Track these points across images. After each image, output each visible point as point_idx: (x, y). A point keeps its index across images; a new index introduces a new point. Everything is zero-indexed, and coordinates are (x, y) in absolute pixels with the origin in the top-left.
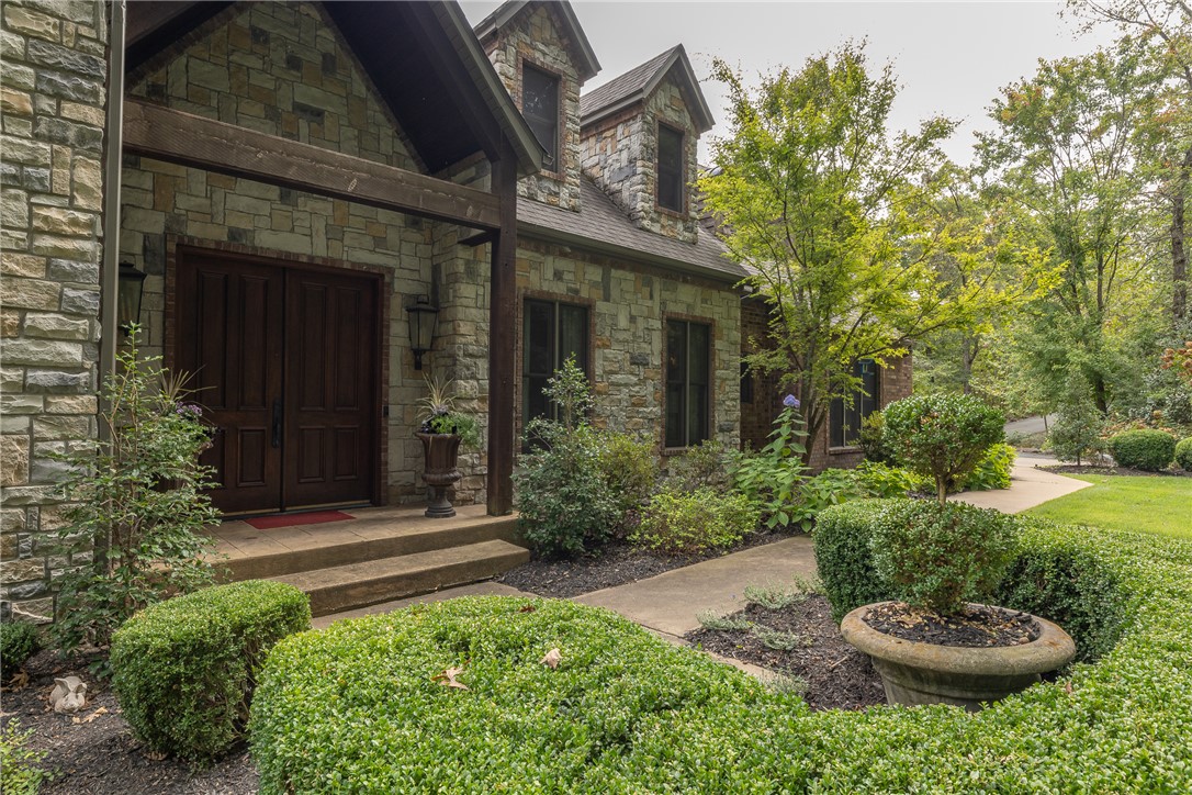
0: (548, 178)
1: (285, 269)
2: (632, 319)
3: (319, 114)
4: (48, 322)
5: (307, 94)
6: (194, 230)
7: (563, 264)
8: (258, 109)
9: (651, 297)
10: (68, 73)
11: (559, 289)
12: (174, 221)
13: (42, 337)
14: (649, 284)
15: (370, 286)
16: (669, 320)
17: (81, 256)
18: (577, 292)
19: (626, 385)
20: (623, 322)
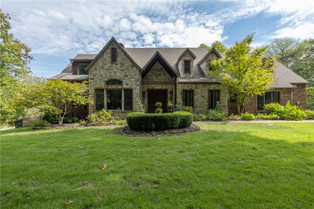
0: (188, 74)
1: (157, 90)
2: (202, 91)
3: (160, 74)
4: (136, 98)
5: (159, 73)
6: (149, 88)
7: (188, 85)
8: (154, 76)
9: (205, 87)
10: (137, 81)
11: (188, 88)
12: (148, 87)
13: (136, 99)
14: (205, 85)
15: (165, 91)
16: (209, 90)
17: (138, 93)
18: (191, 88)
19: (200, 100)
20: (200, 91)
